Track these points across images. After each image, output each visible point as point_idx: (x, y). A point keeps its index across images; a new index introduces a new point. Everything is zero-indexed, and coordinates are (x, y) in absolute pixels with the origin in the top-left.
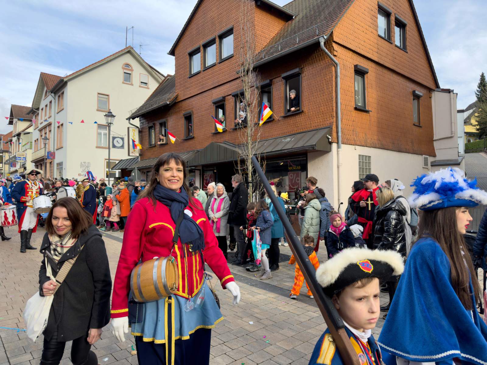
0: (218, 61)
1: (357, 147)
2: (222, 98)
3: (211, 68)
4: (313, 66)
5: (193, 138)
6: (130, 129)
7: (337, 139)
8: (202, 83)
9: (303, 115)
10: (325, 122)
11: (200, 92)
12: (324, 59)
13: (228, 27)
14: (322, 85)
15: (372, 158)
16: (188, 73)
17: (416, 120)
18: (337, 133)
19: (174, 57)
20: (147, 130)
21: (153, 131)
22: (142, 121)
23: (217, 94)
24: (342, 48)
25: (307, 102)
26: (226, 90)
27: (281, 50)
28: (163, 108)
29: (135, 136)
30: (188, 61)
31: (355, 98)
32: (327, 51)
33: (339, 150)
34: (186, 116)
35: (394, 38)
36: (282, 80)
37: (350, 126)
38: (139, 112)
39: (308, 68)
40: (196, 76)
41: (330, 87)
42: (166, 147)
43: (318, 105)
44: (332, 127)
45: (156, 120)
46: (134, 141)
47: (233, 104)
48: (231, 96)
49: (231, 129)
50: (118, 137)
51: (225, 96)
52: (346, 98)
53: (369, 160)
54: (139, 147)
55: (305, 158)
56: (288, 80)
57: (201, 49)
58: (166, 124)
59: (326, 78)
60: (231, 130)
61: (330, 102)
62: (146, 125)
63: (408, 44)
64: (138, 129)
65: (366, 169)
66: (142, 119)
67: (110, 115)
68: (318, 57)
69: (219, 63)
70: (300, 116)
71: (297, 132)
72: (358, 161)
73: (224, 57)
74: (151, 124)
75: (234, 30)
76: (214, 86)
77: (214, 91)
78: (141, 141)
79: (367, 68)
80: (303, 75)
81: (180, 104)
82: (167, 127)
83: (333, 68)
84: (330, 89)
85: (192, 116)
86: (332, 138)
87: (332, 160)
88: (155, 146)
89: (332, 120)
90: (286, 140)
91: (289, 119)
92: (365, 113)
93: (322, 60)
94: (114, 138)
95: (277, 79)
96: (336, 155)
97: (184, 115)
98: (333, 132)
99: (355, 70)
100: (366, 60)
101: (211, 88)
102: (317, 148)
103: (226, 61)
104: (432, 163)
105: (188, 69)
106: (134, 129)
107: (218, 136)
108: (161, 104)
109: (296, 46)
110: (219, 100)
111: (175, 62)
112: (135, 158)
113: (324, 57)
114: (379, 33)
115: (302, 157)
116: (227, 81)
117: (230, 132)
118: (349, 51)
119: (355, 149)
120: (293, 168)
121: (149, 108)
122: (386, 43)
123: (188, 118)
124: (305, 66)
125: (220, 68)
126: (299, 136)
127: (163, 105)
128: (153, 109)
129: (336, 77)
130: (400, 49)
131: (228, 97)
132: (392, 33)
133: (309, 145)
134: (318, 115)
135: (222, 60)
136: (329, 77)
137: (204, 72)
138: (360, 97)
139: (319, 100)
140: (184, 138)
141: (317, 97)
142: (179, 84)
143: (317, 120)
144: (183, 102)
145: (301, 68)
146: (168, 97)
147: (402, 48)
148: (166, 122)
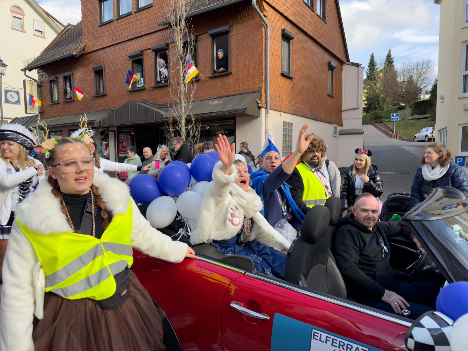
0: (135, 10)
1: (282, 114)
2: (139, 52)
3: (127, 17)
4: (242, 25)
5: (106, 95)
6: (26, 81)
7: (265, 104)
8: (115, 34)
9: (231, 77)
10: (254, 85)
11: (113, 44)
12: (254, 19)
14: (251, 46)
15: (294, 125)
16: (99, 20)
17: (329, 91)
18: (266, 97)
20: (48, 84)
21: (55, 85)
22: (41, 74)
23: (134, 48)
24: (272, 9)
25: (236, 63)
26: (144, 43)
27: (209, 4)
28: (67, 59)
29: (33, 90)
30: (98, 7)
31: (282, 63)
32: (258, 9)
33: (268, 115)
34: (95, 70)
35: (316, 6)
36: (209, 37)
37: (277, 92)
38: (37, 62)
39: (236, 27)
40: (107, 25)
41: (260, 49)
42: (73, 105)
43: (247, 67)
44: (261, 91)
45: (59, 74)
46: (31, 96)
47: (152, 60)
50: (12, 91)
51: (143, 50)
52: (274, 63)
53: (291, 127)
54: (38, 104)
55: (233, 123)
56: (216, 37)
58: (72, 78)
59: (255, 39)
60: (151, 88)
61: (260, 64)
62: (46, 79)
63: (327, 14)
64: (36, 82)
65: (289, 135)
66: (40, 71)
68: (248, 16)
69: (136, 13)
70: (229, 77)
71: (226, 95)
72: (282, 127)
73: (141, 7)
74: (53, 78)
76: (130, 38)
77: (129, 43)
78: (41, 97)
79: (292, 33)
80: (231, 34)
81: (89, 55)
82: (73, 83)
83: (263, 29)
84: (260, 51)
85: (103, 70)
86: (261, 103)
87: (261, 125)
88: (59, 103)
89: (261, 84)
90: (214, 103)
91: (216, 79)
92: (289, 80)
93: (252, 19)
94: (7, 92)
95: (203, 36)
96: (264, 121)
97: (93, 69)
98: (262, 97)
99: (282, 35)
100: (292, 25)
101: (127, 39)
102: (248, 112)
103: (144, 11)
104: (340, 131)
105: (98, 17)
106: (31, 82)
107: (136, 94)
108: (65, 54)
110: (137, 53)
111: (81, 7)
112: (33, 116)
113: (254, 17)
115: (230, 122)
116: (146, 33)
117: (149, 91)
118: (278, 13)
119: (281, 116)
120: (221, 133)
121: (50, 58)
122: (310, 10)
123: (99, 73)
124: (234, 24)
125: (137, 17)
126: (228, 99)
127: (68, 55)
128: (55, 60)
129: (266, 39)
130: (320, 18)
131: (147, 51)
132: (315, 2)
133: (240, 108)
134: (247, 78)
135: (139, 9)
136: (259, 38)
137: (118, 21)
138: (285, 63)
139: (248, 62)
140: (94, 95)
141: (246, 58)
142: (87, 32)
143: (246, 83)
144: (92, 54)
145: (230, 26)
146: (74, 48)
147: (321, 17)
148: (71, 75)
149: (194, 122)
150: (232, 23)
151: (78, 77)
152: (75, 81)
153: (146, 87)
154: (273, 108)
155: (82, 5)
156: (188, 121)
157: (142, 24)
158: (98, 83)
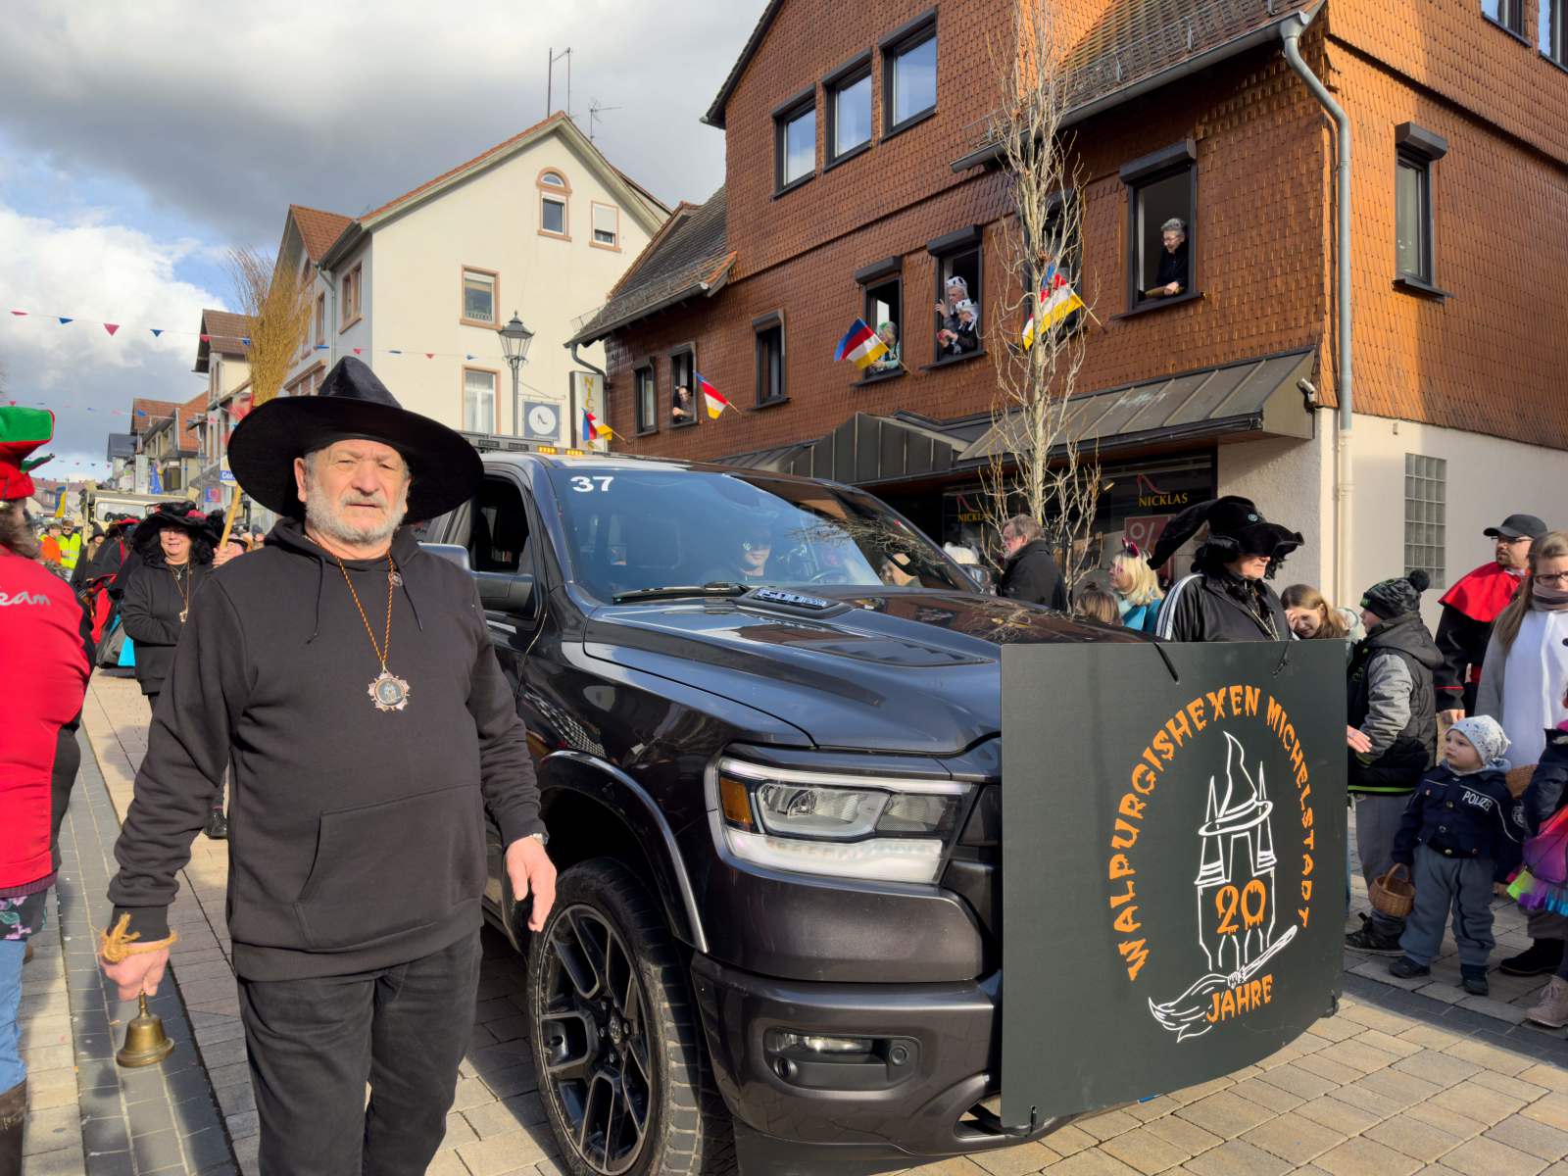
0: (881, 135)
1: (1401, 424)
2: (890, 263)
3: (854, 161)
4: (1244, 132)
5: (786, 402)
6: (578, 378)
7: (1334, 393)
8: (820, 215)
9: (1200, 309)
10: (1289, 331)
11: (812, 246)
12: (1290, 104)
13: (918, 14)
14: (1278, 198)
15: (1449, 468)
16: (773, 182)
18: (1337, 370)
19: (722, 133)
20: (632, 380)
21: (650, 383)
22: (614, 352)
23: (871, 252)
24: (1357, 61)
25: (1218, 261)
26: (904, 233)
27: (1124, 79)
29: (592, 399)
30: (772, 141)
31: (1397, 247)
32: (1306, 70)
33: (1347, 432)
34: (760, 329)
35: (1536, 24)
36: (1122, 185)
37: (1380, 347)
38: (605, 320)
39: (1221, 140)
40: (799, 191)
41: (1312, 203)
42: (694, 437)
43: (1261, 270)
44: (1318, 349)
45: (661, 348)
47: (930, 281)
48: (925, 253)
49: (920, 369)
50: (542, 404)
51: (902, 256)
52: (1367, 247)
53: (1438, 475)
54: (604, 434)
55: (1208, 465)
56: (1145, 185)
57: (817, 97)
58: (695, 359)
59: (1294, 173)
60: (921, 371)
61: (1311, 258)
62: (628, 366)
64: (601, 377)
65: (1429, 504)
66: (613, 344)
67: (516, 330)
68: (1264, 98)
69: (883, 141)
70: (1191, 312)
71: (1179, 370)
72: (1403, 475)
73: (899, 121)
74: (644, 362)
75: (940, 21)
76: (863, 223)
77: (858, 238)
78: (611, 419)
79: (1439, 134)
80: (1203, 166)
81: (742, 289)
82: (698, 372)
83: (1325, 133)
84: (1311, 213)
85: (783, 328)
86: (1319, 390)
87: (1318, 471)
88: (658, 433)
89: (1319, 324)
90: (1136, 401)
91: (1143, 323)
92: (1427, 304)
93: (1281, 107)
94: (529, 406)
95: (1099, 186)
96: (1332, 452)
97: (754, 327)
98: (1322, 370)
99: (1398, 145)
100: (1437, 106)
101: (854, 227)
102: (1267, 426)
103: (909, 133)
105: (773, 170)
106: (590, 377)
107: (875, 394)
108: (679, 290)
109: (1185, 59)
110: (880, 268)
111: (725, 147)
113: (1289, 97)
114: (1483, 9)
115: (1195, 462)
116: (912, 201)
117: (917, 379)
118: (1380, 74)
119: (1396, 433)
120: (1157, 500)
121: (638, 305)
122: (1508, 43)
123: (769, 337)
124: (1210, 132)
125: (887, 156)
126: (1188, 385)
127: (688, 294)
128: (654, 309)
129: (1336, 168)
130: (1554, 66)
131: (913, 257)
132: (1530, 9)
133: (1236, 413)
134: (1262, 308)
135: (893, 129)
136: (1307, 170)
137: (829, 174)
138: (1411, 242)
139: (1266, 253)
140: (754, 404)
141: (1258, 241)
142: (739, 221)
143: (1257, 327)
144: (753, 285)
145: (1197, 143)
146: (701, 269)
147: (1558, 60)
148: (694, 351)
149: (1073, 467)
150: (1205, 132)
151: (711, 353)
152: (701, 367)
153: (906, 368)
154: (1365, 405)
155: (728, 144)
156: (1056, 463)
157: (902, 175)
158: (766, 367)
